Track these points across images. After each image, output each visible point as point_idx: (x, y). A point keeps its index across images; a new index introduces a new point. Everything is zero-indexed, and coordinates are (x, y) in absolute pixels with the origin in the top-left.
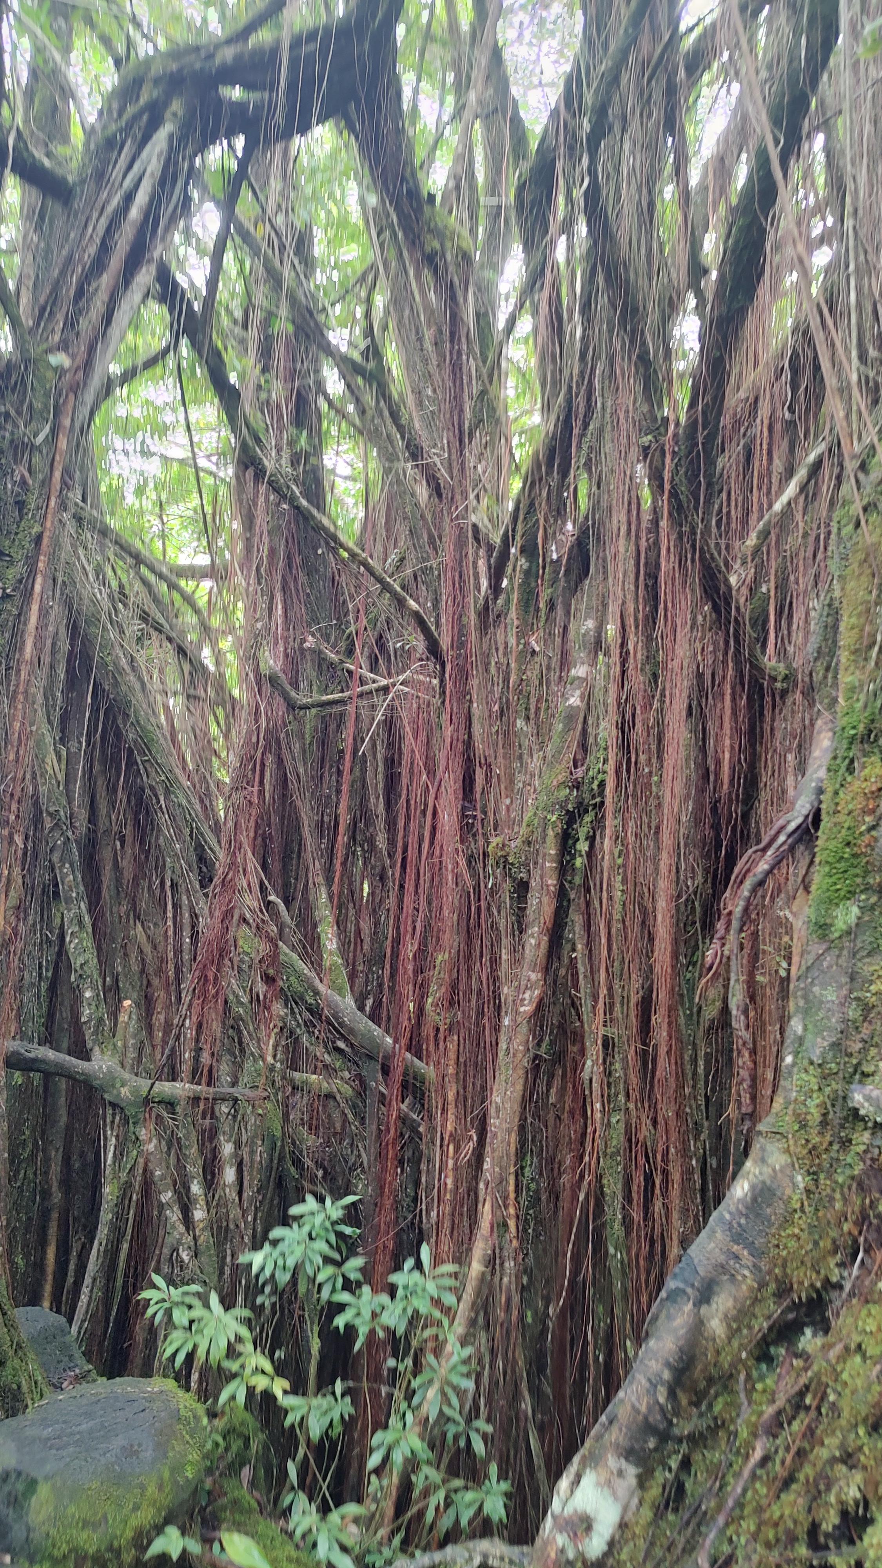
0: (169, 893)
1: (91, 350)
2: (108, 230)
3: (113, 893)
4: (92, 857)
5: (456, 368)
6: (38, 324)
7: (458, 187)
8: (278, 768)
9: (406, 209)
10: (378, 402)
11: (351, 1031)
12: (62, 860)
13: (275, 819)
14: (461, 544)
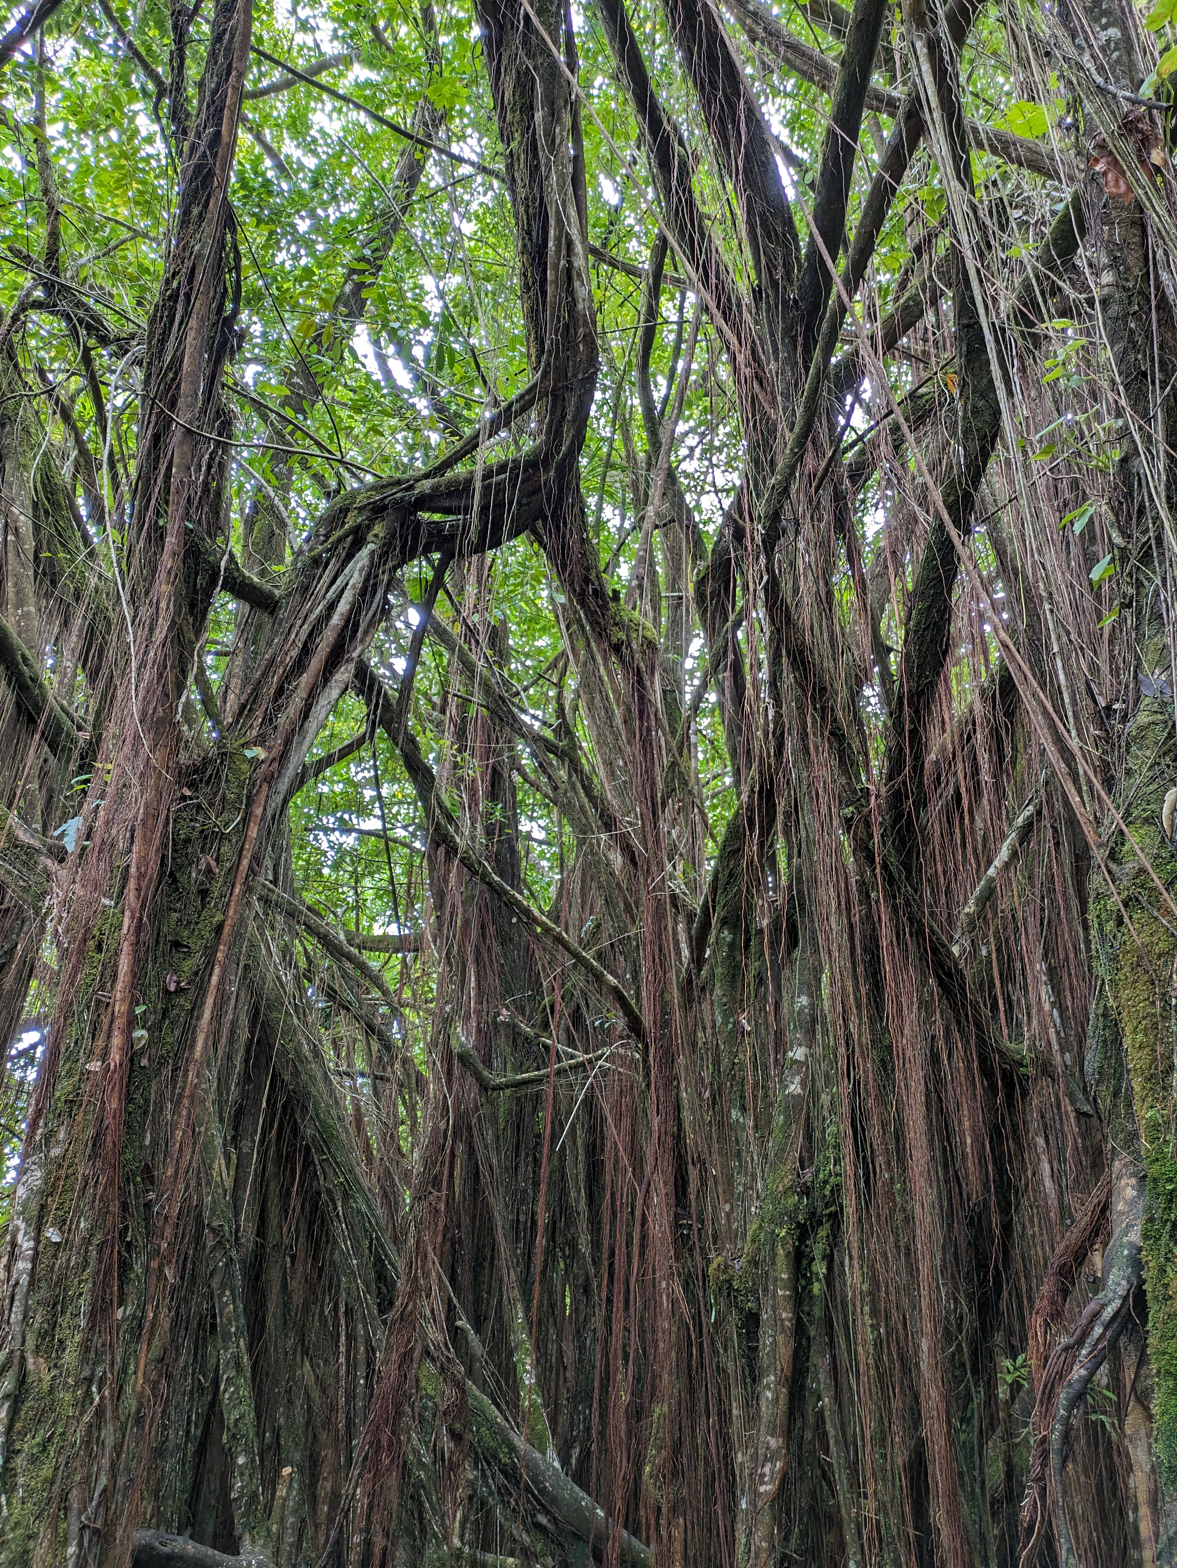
0: (343, 1322)
1: (288, 742)
2: (310, 635)
3: (280, 1322)
4: (258, 1277)
5: (647, 743)
6: (237, 722)
7: (640, 586)
8: (469, 1159)
9: (593, 606)
10: (570, 776)
11: (554, 1500)
12: (223, 1287)
13: (466, 1220)
14: (659, 916)
